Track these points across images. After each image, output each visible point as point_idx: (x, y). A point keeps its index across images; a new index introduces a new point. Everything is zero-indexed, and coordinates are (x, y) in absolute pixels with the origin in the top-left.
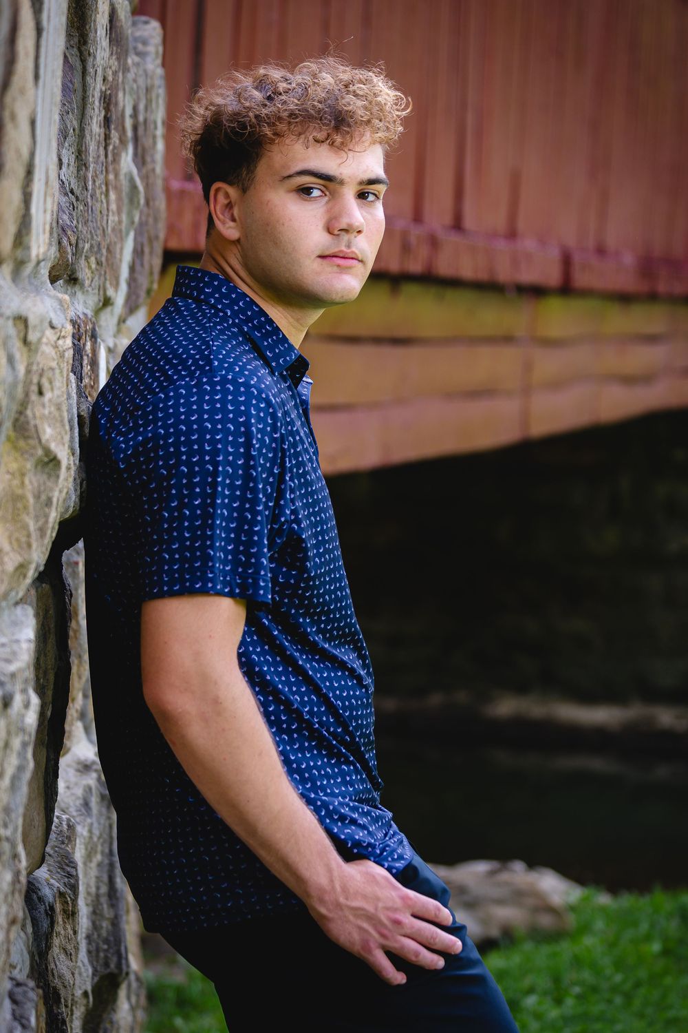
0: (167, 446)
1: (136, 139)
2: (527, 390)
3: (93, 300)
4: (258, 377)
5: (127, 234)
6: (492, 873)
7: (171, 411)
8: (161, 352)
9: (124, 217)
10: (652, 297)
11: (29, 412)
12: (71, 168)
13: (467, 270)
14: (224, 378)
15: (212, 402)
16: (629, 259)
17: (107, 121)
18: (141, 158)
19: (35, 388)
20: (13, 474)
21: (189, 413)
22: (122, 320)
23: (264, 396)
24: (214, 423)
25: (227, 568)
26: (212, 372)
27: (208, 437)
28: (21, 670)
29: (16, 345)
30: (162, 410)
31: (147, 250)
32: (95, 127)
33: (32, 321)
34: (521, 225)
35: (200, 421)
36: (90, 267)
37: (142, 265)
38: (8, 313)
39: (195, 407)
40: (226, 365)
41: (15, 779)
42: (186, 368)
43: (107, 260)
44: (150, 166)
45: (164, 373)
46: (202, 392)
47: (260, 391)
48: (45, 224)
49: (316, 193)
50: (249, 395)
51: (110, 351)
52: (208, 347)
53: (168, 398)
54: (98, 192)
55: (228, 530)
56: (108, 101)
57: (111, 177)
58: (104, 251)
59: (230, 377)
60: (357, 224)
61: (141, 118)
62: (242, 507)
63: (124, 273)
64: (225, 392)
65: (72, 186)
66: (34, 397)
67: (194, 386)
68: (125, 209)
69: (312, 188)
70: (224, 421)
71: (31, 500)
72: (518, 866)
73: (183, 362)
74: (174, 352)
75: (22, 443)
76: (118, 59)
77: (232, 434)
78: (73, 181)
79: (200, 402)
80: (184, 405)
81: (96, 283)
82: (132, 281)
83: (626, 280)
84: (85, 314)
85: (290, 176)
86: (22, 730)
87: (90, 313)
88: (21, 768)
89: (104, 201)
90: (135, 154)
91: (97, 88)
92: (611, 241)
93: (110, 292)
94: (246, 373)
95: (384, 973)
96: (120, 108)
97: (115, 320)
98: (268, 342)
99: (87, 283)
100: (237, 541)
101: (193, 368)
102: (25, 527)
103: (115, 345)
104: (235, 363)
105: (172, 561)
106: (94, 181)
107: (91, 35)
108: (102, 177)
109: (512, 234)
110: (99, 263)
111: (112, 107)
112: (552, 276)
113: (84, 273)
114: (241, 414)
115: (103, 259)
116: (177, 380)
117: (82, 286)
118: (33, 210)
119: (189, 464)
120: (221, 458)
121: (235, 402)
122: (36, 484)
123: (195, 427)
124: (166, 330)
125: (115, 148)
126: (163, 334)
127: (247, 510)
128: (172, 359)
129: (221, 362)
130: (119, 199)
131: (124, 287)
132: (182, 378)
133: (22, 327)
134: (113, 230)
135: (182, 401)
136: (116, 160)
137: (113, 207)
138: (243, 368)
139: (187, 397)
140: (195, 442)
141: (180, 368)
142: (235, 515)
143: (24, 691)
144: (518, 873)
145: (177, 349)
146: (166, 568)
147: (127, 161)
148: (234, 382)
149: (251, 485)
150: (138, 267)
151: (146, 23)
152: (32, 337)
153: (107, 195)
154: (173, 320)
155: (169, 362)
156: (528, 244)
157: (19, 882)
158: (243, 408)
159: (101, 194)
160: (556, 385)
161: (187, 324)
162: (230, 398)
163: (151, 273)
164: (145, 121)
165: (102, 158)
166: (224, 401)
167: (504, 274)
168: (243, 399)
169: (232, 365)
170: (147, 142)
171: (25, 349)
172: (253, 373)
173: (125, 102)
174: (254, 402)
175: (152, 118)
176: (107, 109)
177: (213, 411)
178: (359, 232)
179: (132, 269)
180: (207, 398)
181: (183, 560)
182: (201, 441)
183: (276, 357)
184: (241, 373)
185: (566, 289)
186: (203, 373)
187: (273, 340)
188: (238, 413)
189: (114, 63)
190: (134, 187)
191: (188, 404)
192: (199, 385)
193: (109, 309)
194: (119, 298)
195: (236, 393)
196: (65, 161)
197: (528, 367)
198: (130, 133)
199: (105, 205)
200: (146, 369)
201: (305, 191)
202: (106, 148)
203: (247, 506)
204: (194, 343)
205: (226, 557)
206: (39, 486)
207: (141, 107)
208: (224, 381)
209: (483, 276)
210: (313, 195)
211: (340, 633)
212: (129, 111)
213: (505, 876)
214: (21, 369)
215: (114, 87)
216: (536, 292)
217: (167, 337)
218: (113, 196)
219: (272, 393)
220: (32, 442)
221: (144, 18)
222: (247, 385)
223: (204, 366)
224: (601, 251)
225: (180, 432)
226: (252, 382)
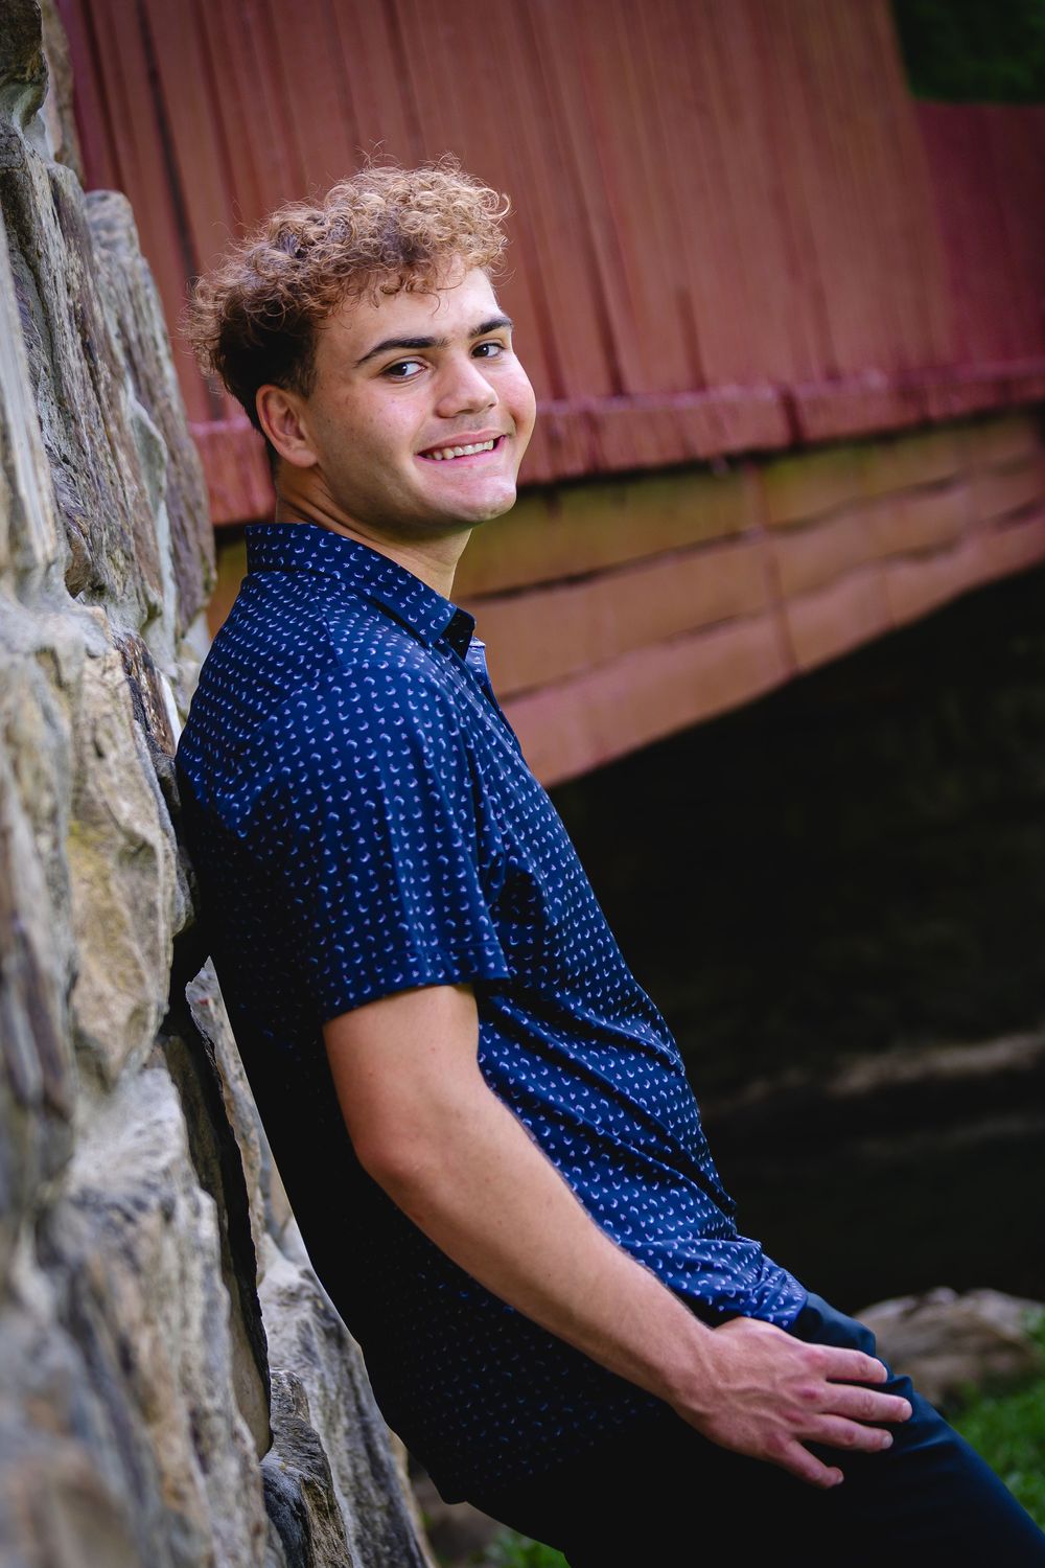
0: (300, 788)
1: (134, 367)
2: (779, 605)
3: (134, 613)
4: (406, 655)
5: (156, 508)
6: (908, 1314)
7: (293, 736)
8: (255, 657)
9: (145, 484)
10: (925, 427)
11: (91, 787)
12: (56, 426)
13: (650, 452)
14: (358, 669)
15: (349, 708)
16: (876, 380)
17: (87, 349)
18: (147, 394)
19: (90, 750)
20: (90, 882)
21: (321, 732)
22: (179, 636)
23: (422, 680)
24: (360, 738)
25: (433, 944)
26: (339, 665)
27: (357, 760)
28: (174, 1162)
29: (50, 690)
30: (279, 739)
31: (189, 525)
32: (73, 361)
33: (62, 651)
34: (709, 368)
35: (340, 740)
36: (117, 566)
37: (188, 549)
38: (26, 647)
39: (326, 722)
40: (356, 650)
41: (207, 1323)
42: (299, 669)
43: (138, 552)
44: (162, 404)
45: (268, 685)
46: (331, 699)
47: (415, 675)
48: (44, 508)
49: (411, 369)
50: (401, 685)
51: (174, 682)
52: (323, 631)
53: (284, 720)
54: (100, 454)
55: (420, 888)
56: (81, 320)
57: (113, 429)
58: (131, 538)
59: (366, 666)
61: (133, 337)
62: (431, 850)
63: (166, 565)
64: (365, 689)
65: (64, 451)
66: (92, 762)
67: (318, 692)
68: (144, 473)
69: (404, 364)
70: (375, 731)
71: (127, 913)
72: (943, 1295)
73: (291, 662)
74: (274, 651)
75: (92, 834)
76: (80, 255)
77: (391, 747)
78: (63, 444)
79: (332, 713)
80: (309, 724)
81: (131, 588)
82: (180, 575)
83: (882, 413)
84: (128, 635)
85: (367, 358)
86: (199, 1248)
87: (134, 634)
88: (211, 1305)
89: (113, 465)
90: (138, 390)
91: (61, 303)
92: (844, 358)
93: (154, 597)
94: (388, 653)
95: (810, 1475)
96: (101, 328)
97: (170, 637)
98: (406, 602)
99: (118, 590)
100: (437, 902)
101: (308, 667)
102: (128, 954)
103: (180, 672)
104: (367, 644)
105: (350, 955)
106: (92, 440)
107: (35, 227)
108: (100, 431)
109: (700, 385)
110: (128, 557)
111: (90, 327)
112: (774, 431)
113: (111, 577)
114: (396, 714)
115: (133, 550)
116: (290, 690)
117: (113, 595)
118: (23, 490)
119: (340, 807)
120: (383, 786)
121: (384, 701)
122: (127, 889)
123: (334, 750)
124: (254, 623)
125: (107, 386)
126: (252, 630)
127: (441, 852)
128: (274, 662)
129: (348, 647)
130: (132, 459)
131: (170, 586)
132: (296, 685)
133: (50, 663)
134: (136, 505)
135: (305, 718)
136: (113, 404)
137: (127, 472)
138: (381, 648)
139: (311, 710)
140: (340, 772)
141: (289, 672)
142: (425, 863)
143: (187, 1192)
144: (946, 1306)
145: (278, 647)
146: (345, 965)
147: (129, 403)
148: (374, 671)
149: (437, 814)
150: (183, 553)
151: (104, 198)
152: (69, 674)
153: (114, 457)
154: (259, 607)
155: (271, 668)
156: (728, 391)
157: (250, 1472)
158: (396, 706)
159: (106, 456)
160: (818, 586)
161: (282, 606)
162: (374, 695)
163: (204, 558)
164: (140, 339)
165: (94, 403)
166: (366, 703)
167: (704, 444)
168: (393, 692)
169: (364, 648)
170: (148, 368)
171: (62, 696)
172: (398, 651)
173: (105, 317)
174: (410, 693)
175: (148, 332)
176: (83, 331)
177: (355, 721)
178: (492, 405)
179: (175, 557)
180: (341, 704)
181: (366, 948)
182: (348, 769)
183: (424, 622)
184: (380, 655)
185: (799, 446)
186: (326, 670)
187: (412, 598)
188: (391, 715)
189: (75, 262)
190: (148, 438)
191: (315, 721)
192: (325, 688)
193: (157, 623)
194: (168, 603)
195: (382, 687)
196: (45, 418)
197: (773, 571)
198: (123, 361)
199: (115, 471)
200: (240, 687)
201: (395, 371)
202: (95, 388)
203: (439, 846)
204: (299, 631)
205: (427, 927)
206: (133, 890)
207: (129, 319)
208: (359, 673)
209: (674, 454)
210: (408, 373)
211: (619, 999)
212: (113, 330)
213: (927, 1315)
214: (65, 725)
215: (85, 297)
216: (756, 459)
217: (258, 633)
218: (122, 457)
219: (431, 673)
220: (105, 828)
221: (98, 193)
222: (393, 671)
223: (324, 660)
224: (833, 376)
225: (316, 765)
226: (400, 665)
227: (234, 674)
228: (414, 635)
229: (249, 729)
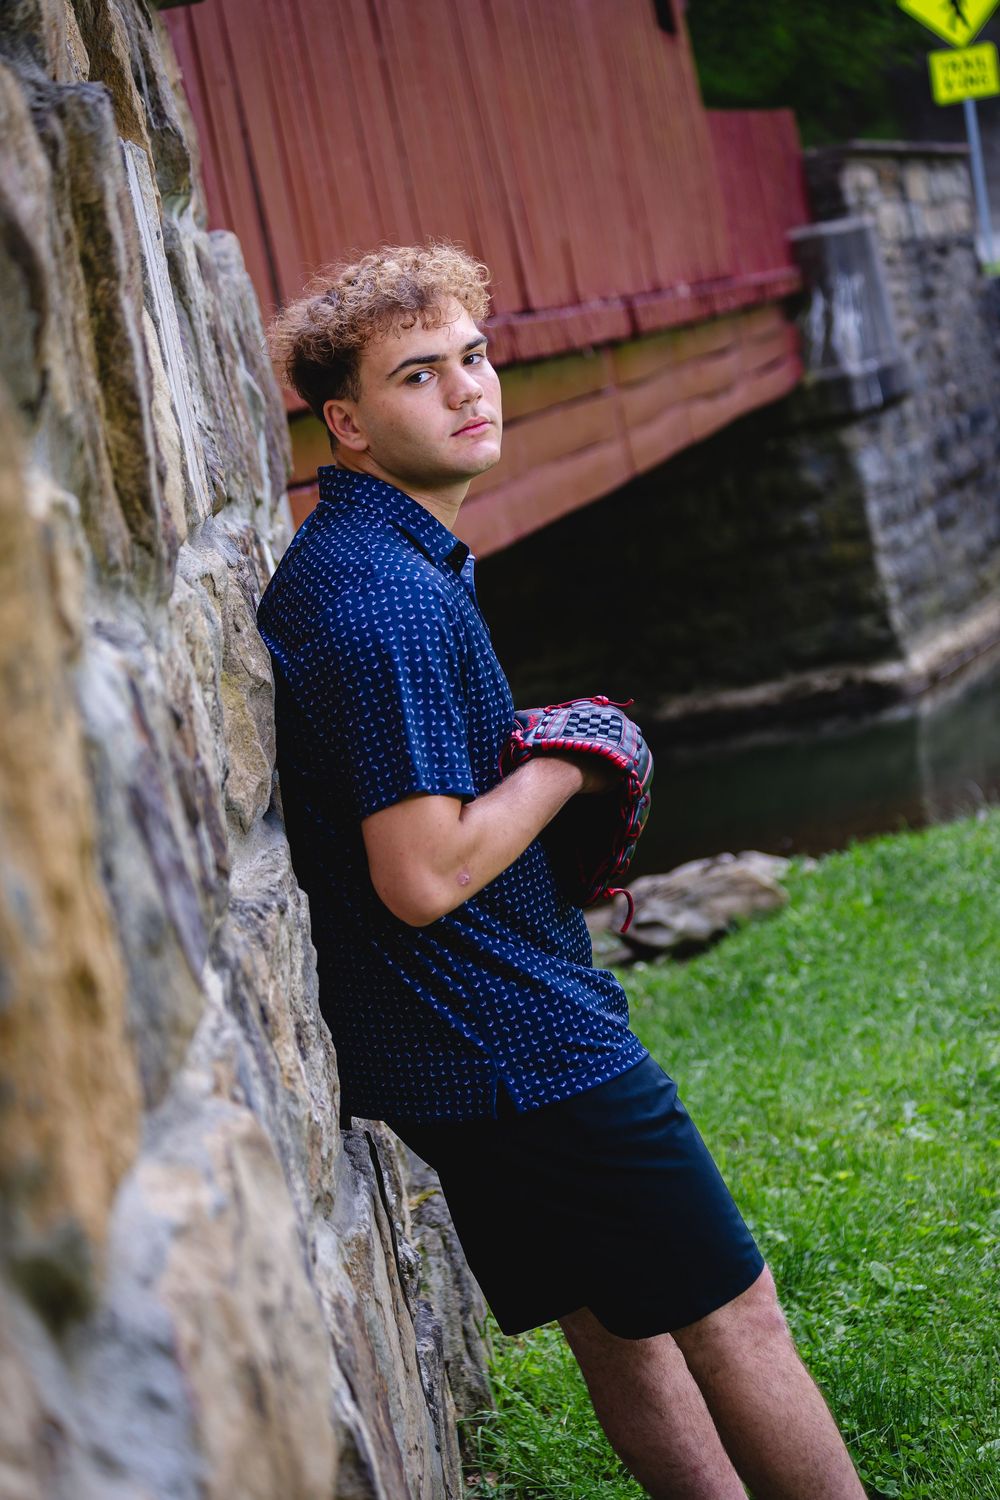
1: (243, 349)
2: (625, 433)
3: (247, 508)
4: (421, 571)
5: (258, 435)
6: (705, 871)
8: (321, 563)
9: (252, 422)
10: (713, 318)
11: (233, 651)
13: (547, 347)
14: (387, 580)
15: (379, 606)
16: (683, 290)
17: (218, 349)
18: (251, 363)
19: (232, 628)
20: (233, 709)
21: (360, 622)
22: (273, 511)
23: (430, 588)
26: (375, 576)
27: (382, 641)
28: (285, 876)
29: (210, 600)
30: (333, 624)
31: (277, 440)
32: (211, 360)
33: (216, 574)
34: (582, 290)
35: (372, 628)
36: (237, 482)
37: (277, 456)
38: (195, 576)
40: (387, 567)
41: (305, 969)
42: (349, 576)
43: (250, 467)
44: (260, 367)
45: (328, 584)
46: (368, 600)
47: (425, 585)
49: (424, 377)
50: (415, 592)
51: (271, 543)
52: (367, 552)
53: (336, 612)
54: (228, 416)
56: (214, 332)
57: (234, 394)
58: (246, 463)
59: (392, 578)
60: (475, 391)
61: (242, 328)
63: (265, 469)
64: (390, 594)
65: (209, 424)
66: (233, 636)
67: (359, 594)
68: (251, 414)
69: (419, 374)
70: (395, 623)
71: (255, 726)
72: (727, 858)
73: (344, 570)
74: (334, 561)
75: (234, 680)
76: (213, 291)
77: (405, 633)
78: (207, 418)
79: (368, 609)
80: (353, 616)
81: (247, 491)
82: (273, 474)
83: (688, 312)
84: (245, 525)
85: (397, 370)
87: (247, 522)
89: (233, 418)
90: (247, 363)
91: (203, 325)
92: (663, 276)
93: (259, 494)
94: (408, 570)
96: (224, 330)
97: (267, 512)
98: (425, 534)
99: (240, 497)
100: (429, 739)
101: (355, 575)
102: (256, 750)
103: (274, 536)
104: (395, 562)
106: (222, 406)
108: (227, 400)
109: (576, 301)
110: (244, 476)
111: (220, 336)
112: (622, 327)
113: (236, 491)
114: (410, 612)
115: (247, 471)
116: (342, 590)
117: (236, 502)
119: (372, 673)
120: (398, 659)
122: (255, 710)
123: (368, 635)
124: (323, 537)
125: (230, 367)
126: (321, 543)
128: (333, 568)
129: (381, 564)
130: (244, 408)
131: (267, 482)
132: (346, 587)
133: (209, 583)
134: (247, 439)
135: (350, 612)
136: (233, 376)
137: (242, 418)
138: (404, 566)
139: (354, 606)
140: (372, 649)
141: (342, 577)
142: (422, 712)
143: (292, 892)
145: (337, 558)
147: (242, 374)
148: (397, 582)
150: (274, 459)
151: (222, 237)
152: (220, 588)
153: (235, 413)
154: (327, 525)
155: (330, 572)
156: (593, 305)
158: (411, 606)
159: (230, 414)
160: (647, 419)
162: (396, 599)
163: (285, 459)
164: (247, 328)
165: (223, 383)
166: (391, 604)
167: (579, 339)
168: (409, 597)
169: (392, 566)
170: (251, 345)
171: (217, 601)
172: (415, 568)
173: (226, 323)
174: (421, 597)
175: (251, 321)
176: (215, 339)
177: (382, 616)
178: (480, 397)
179: (270, 463)
180: (374, 603)
183: (435, 547)
184: (403, 570)
185: (636, 334)
186: (366, 579)
187: (429, 531)
188: (407, 612)
189: (211, 296)
190: (253, 393)
191: (357, 614)
193: (260, 508)
194: (266, 494)
195: (402, 593)
197: (621, 412)
198: (237, 346)
199: (235, 422)
200: (309, 581)
201: (414, 381)
202: (223, 373)
204: (351, 548)
206: (258, 710)
207: (240, 318)
208: (387, 583)
209: (561, 346)
210: (423, 382)
212: (231, 327)
214: (219, 620)
215: (216, 318)
216: (612, 345)
217: (325, 546)
218: (239, 410)
219: (438, 583)
220: (242, 675)
222: (411, 582)
223: (365, 571)
224: (657, 290)
226: (416, 578)
227: (306, 572)
228: (428, 557)
229: (314, 615)
